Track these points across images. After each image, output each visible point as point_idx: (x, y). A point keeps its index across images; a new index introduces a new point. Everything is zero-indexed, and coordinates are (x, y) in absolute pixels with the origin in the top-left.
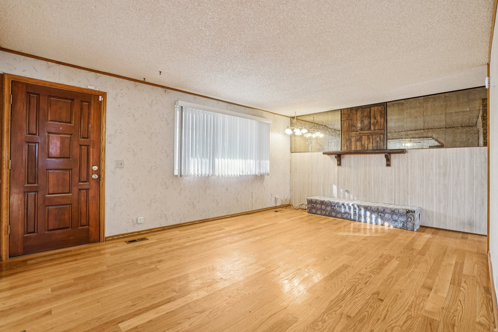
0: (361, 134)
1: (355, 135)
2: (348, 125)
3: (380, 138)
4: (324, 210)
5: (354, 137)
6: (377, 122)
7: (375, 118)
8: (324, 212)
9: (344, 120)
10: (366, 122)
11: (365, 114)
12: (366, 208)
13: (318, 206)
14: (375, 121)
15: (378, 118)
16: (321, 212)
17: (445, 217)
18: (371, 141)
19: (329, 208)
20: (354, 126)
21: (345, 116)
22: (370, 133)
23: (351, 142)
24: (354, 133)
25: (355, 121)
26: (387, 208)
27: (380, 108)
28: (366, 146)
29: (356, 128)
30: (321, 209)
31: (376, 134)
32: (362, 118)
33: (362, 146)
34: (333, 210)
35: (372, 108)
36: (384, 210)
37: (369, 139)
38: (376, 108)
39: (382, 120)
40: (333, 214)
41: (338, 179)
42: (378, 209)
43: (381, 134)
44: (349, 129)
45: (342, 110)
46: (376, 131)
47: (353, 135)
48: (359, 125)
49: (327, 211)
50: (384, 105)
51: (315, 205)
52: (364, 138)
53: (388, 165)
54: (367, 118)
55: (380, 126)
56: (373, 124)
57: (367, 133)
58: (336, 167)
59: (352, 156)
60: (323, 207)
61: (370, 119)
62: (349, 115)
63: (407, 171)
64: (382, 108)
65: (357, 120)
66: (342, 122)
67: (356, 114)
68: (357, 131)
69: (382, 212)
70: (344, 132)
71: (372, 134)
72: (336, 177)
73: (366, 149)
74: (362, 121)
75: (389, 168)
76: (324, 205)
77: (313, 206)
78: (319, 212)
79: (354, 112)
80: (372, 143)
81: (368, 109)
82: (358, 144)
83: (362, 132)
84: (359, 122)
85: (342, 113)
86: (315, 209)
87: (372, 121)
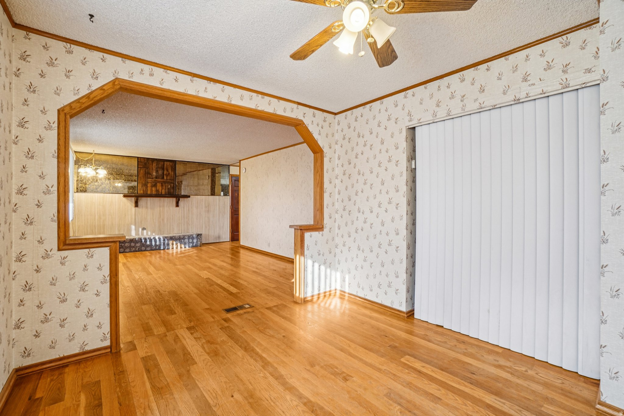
0: (156, 181)
1: (151, 182)
2: (144, 172)
3: (171, 186)
4: (133, 247)
5: (150, 184)
6: (169, 173)
7: (167, 171)
8: (134, 249)
9: (140, 167)
10: (160, 172)
11: (160, 166)
12: (172, 238)
13: (127, 244)
14: (168, 173)
15: (170, 171)
16: (130, 249)
17: (209, 235)
18: (164, 187)
19: (138, 245)
20: (150, 174)
21: (141, 164)
22: (163, 181)
23: (147, 187)
24: (150, 180)
25: (151, 170)
26: (186, 235)
27: (171, 164)
28: (160, 191)
29: (152, 176)
30: (130, 247)
31: (168, 183)
32: (157, 169)
33: (157, 191)
34: (143, 245)
35: (166, 163)
36: (184, 237)
37: (162, 186)
38: (168, 163)
39: (173, 173)
40: (143, 248)
41: (135, 219)
42: (180, 237)
43: (172, 183)
44: (146, 175)
45: (139, 158)
46: (168, 181)
47: (149, 181)
48: (154, 174)
49: (137, 247)
50: (174, 162)
51: (123, 244)
52: (159, 185)
53: (177, 205)
54: (161, 169)
55: (171, 177)
56: (166, 175)
57: (161, 181)
58: (134, 209)
59: (149, 199)
60: (133, 244)
61: (164, 171)
62: (145, 164)
63: (189, 210)
64: (173, 164)
65: (152, 169)
66: (139, 168)
67: (152, 164)
68: (152, 179)
69: (182, 239)
70: (140, 178)
71: (165, 182)
72: (133, 217)
73: (160, 193)
74: (157, 171)
75: (177, 208)
76: (133, 242)
77: (121, 245)
78: (128, 250)
79: (150, 162)
80: (165, 189)
81: (162, 163)
82: (154, 189)
83: (156, 179)
84: (154, 171)
85: (139, 161)
86: (122, 248)
87: (165, 172)
